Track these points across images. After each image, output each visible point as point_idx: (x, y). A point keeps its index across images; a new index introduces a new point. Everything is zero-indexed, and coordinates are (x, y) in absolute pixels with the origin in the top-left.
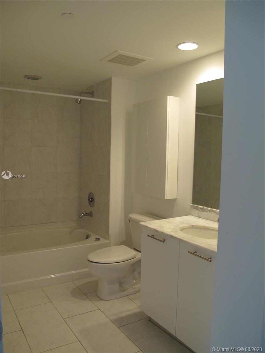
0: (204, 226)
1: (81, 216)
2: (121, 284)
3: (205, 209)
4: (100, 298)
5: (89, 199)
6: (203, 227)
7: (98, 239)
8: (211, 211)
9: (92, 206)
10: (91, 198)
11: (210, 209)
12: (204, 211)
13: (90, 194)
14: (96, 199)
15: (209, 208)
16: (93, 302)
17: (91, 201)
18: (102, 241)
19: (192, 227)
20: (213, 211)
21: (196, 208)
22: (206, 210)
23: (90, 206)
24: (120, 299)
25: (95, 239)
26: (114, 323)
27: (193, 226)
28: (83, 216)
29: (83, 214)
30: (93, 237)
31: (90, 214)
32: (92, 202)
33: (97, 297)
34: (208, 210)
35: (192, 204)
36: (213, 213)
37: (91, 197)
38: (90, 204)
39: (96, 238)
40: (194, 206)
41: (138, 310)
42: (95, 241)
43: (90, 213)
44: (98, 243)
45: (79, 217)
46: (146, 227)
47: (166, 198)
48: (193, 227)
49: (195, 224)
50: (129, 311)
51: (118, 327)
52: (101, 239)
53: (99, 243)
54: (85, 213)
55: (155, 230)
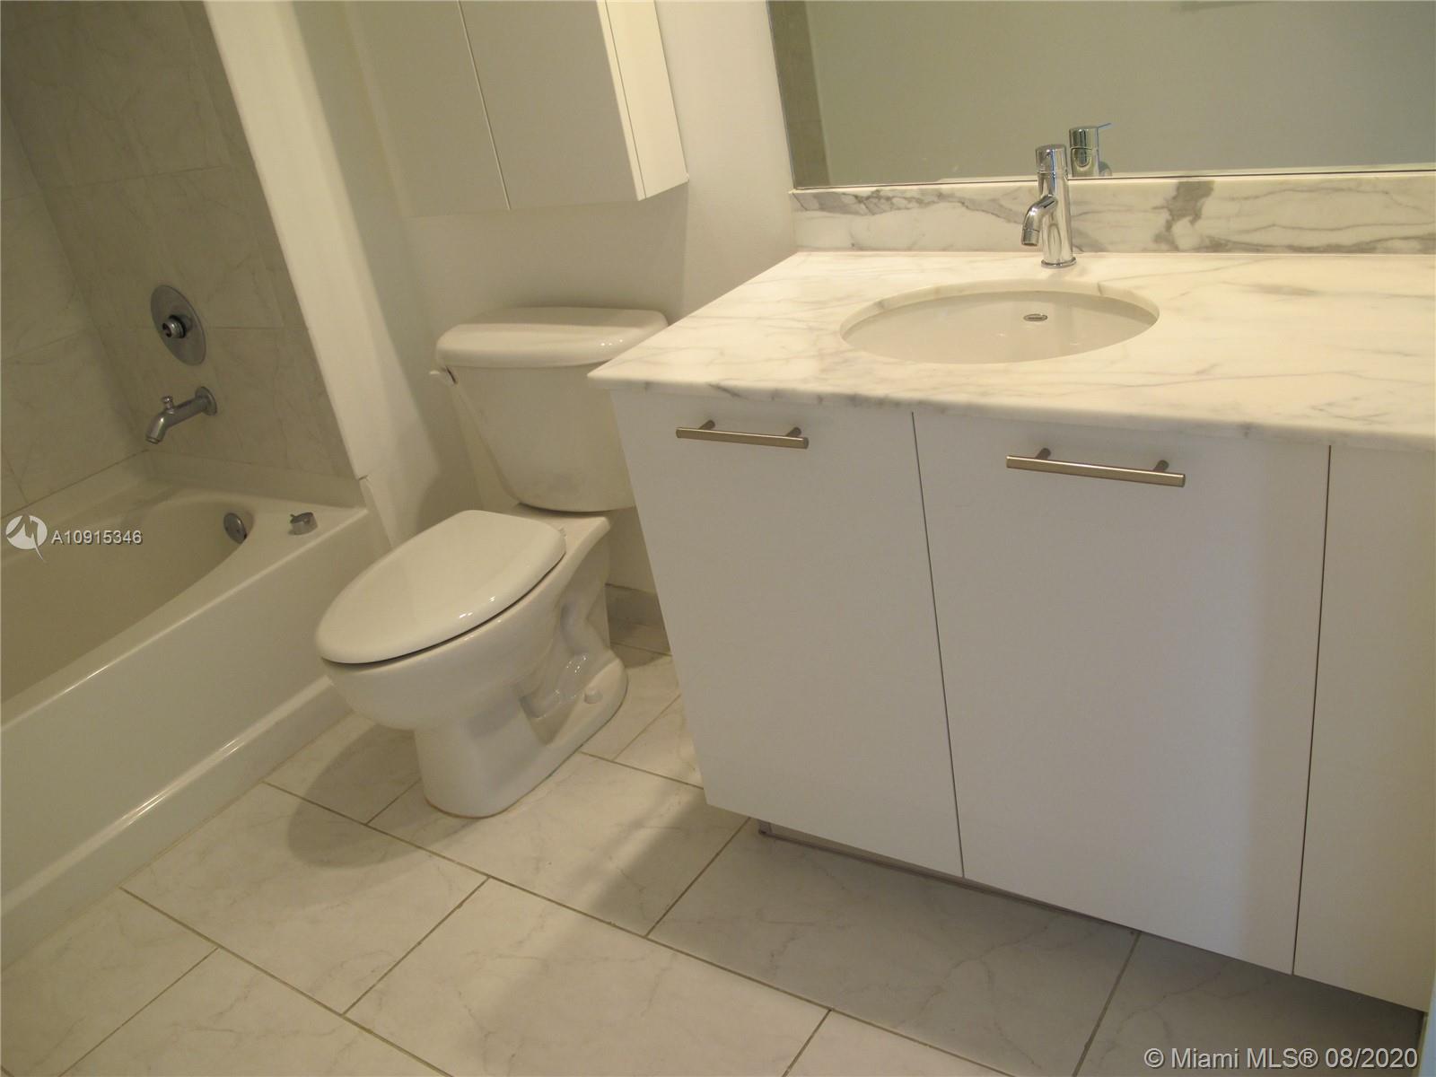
0: (937, 291)
1: (156, 433)
2: (527, 703)
3: (888, 199)
4: (457, 816)
5: (165, 327)
6: (932, 298)
7: (303, 522)
8: (927, 199)
9: (199, 356)
10: (175, 318)
11: (923, 193)
12: (885, 211)
13: (159, 296)
14: (209, 315)
15: (912, 189)
16: (434, 848)
17: (184, 332)
18: (333, 523)
19: (876, 312)
20: (941, 196)
21: (830, 205)
22: (894, 200)
23: (184, 361)
24: (556, 777)
25: (290, 527)
26: (609, 923)
27: (880, 304)
28: (166, 426)
29: (163, 414)
30: (270, 520)
31: (203, 403)
32: (189, 334)
33: (440, 814)
34: (909, 200)
35: (796, 187)
36: (942, 205)
37: (168, 312)
38: (178, 353)
39: (295, 520)
40: (816, 196)
41: (676, 804)
42: (293, 532)
43: (198, 397)
44: (311, 542)
45: (148, 438)
46: (648, 385)
47: (641, 197)
48: (884, 309)
49: (886, 293)
50: (638, 824)
51: (643, 934)
52: (321, 514)
53: (319, 540)
54: (173, 407)
55: (719, 388)
